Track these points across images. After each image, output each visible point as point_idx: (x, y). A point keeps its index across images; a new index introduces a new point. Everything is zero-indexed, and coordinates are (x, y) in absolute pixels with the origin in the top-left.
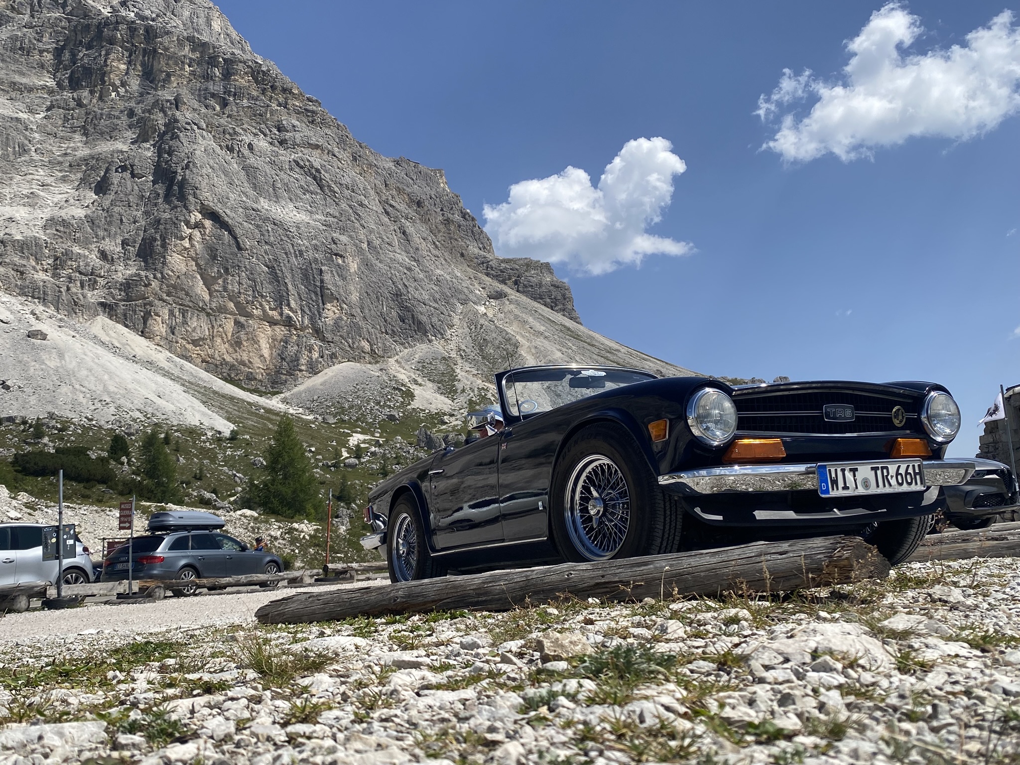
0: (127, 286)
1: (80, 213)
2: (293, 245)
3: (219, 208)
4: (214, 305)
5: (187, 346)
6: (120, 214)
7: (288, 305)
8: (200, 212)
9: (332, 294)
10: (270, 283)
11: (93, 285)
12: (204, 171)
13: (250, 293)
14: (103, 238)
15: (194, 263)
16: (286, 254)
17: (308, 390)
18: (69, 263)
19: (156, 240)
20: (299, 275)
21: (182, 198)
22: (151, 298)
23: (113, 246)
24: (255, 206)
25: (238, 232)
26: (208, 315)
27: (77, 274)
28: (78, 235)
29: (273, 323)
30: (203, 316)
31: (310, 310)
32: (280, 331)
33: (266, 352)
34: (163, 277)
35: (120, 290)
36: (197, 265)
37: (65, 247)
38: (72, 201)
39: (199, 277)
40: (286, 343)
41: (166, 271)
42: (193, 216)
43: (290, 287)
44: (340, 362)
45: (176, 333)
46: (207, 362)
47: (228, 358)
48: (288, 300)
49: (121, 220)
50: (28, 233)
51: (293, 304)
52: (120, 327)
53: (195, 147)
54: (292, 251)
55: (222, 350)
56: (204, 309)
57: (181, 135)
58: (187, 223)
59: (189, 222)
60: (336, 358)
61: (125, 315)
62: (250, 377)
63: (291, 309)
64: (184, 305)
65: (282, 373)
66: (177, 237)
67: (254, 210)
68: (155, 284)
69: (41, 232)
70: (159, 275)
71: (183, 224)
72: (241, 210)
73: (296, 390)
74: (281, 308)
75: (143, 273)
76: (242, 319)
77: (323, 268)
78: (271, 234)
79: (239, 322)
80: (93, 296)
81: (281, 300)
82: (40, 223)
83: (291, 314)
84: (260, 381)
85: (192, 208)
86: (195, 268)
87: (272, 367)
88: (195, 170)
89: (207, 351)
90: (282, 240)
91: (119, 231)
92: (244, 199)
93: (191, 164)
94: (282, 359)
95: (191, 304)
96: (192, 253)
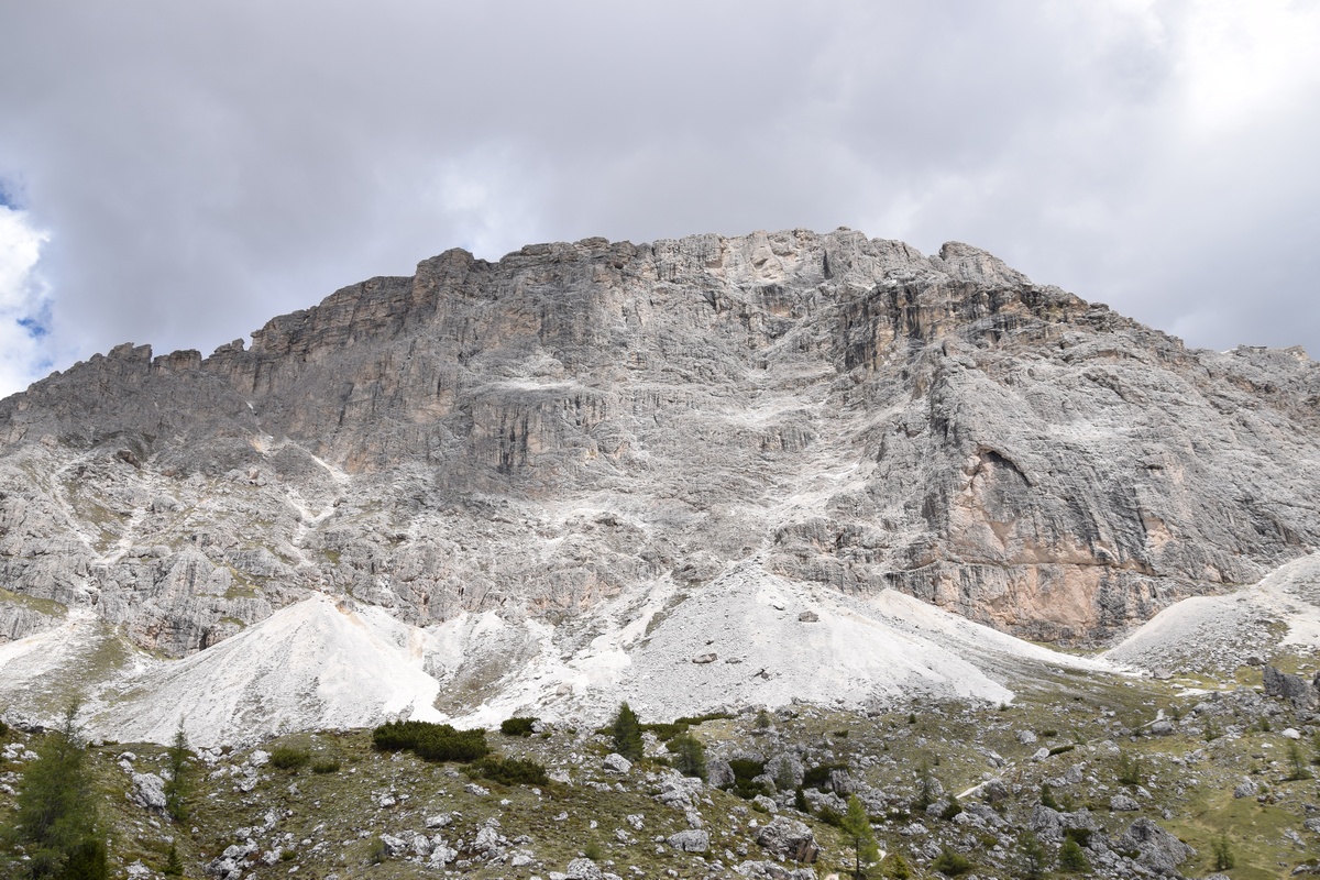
0: (912, 552)
1: (860, 485)
2: (1093, 467)
3: (997, 446)
4: (1010, 556)
5: (987, 608)
6: (899, 478)
7: (1099, 539)
8: (979, 455)
9: (1154, 516)
10: (1071, 517)
11: (879, 557)
12: (977, 410)
13: (1050, 533)
14: (885, 507)
15: (981, 513)
16: (1086, 479)
17: (1140, 641)
18: (853, 539)
19: (935, 495)
20: (1106, 500)
21: (958, 443)
22: (938, 560)
23: (894, 513)
24: (1042, 434)
25: (1024, 466)
26: (1005, 567)
27: (862, 549)
28: (859, 508)
29: (1084, 565)
30: (999, 570)
31: (1128, 540)
32: (1095, 573)
33: (1082, 602)
34: (949, 535)
35: (906, 557)
36: (985, 512)
37: (847, 522)
38: (854, 476)
39: (988, 526)
40: (1105, 586)
41: (952, 527)
42: (971, 461)
43: (1097, 517)
44: (1180, 600)
45: (971, 595)
46: (1013, 624)
47: (1038, 616)
48: (1097, 534)
49: (901, 484)
50: (810, 516)
51: (1104, 536)
52: (910, 598)
53: (965, 387)
54: (1093, 474)
55: (1028, 607)
56: (1000, 563)
57: (949, 379)
58: (965, 469)
59: (967, 468)
60: (1174, 594)
61: (913, 584)
62: (1068, 635)
63: (1103, 544)
64: (977, 562)
65: (1106, 625)
66: (957, 488)
67: (1040, 438)
68: (941, 544)
69: (824, 513)
70: (944, 534)
71: (961, 471)
72: (1026, 442)
73: (1125, 643)
74: (1091, 545)
75: (926, 535)
76: (1046, 566)
77: (1136, 486)
78: (1064, 460)
79: (1043, 570)
80: (878, 570)
81: (1088, 535)
82: (824, 504)
83: (1105, 550)
84: (1081, 638)
85: (968, 452)
86: (982, 517)
87: (1092, 618)
88: (966, 411)
89: (1011, 611)
90: (1078, 464)
91: (900, 496)
92: (1029, 429)
93: (962, 407)
94: (1104, 606)
95: (983, 559)
96: (977, 502)
